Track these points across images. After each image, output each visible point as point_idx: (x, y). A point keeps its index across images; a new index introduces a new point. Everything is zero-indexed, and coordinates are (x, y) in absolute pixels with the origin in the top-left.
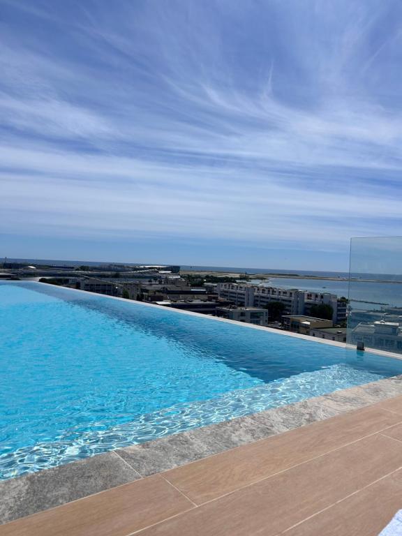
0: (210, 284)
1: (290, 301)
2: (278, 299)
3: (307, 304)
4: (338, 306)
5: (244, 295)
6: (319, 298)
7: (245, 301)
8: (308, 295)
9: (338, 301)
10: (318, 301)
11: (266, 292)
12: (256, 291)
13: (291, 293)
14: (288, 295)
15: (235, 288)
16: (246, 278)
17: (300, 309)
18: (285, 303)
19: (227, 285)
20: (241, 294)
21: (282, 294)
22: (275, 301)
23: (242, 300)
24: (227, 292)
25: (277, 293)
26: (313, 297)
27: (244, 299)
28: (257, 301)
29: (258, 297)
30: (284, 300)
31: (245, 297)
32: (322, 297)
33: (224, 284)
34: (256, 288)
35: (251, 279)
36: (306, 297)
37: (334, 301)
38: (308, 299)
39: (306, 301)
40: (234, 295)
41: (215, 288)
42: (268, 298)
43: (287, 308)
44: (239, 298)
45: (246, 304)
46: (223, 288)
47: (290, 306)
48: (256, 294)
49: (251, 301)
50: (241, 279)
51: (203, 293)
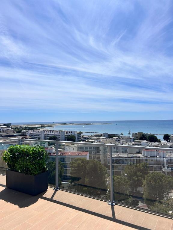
0: (25, 131)
1: (59, 135)
2: (55, 135)
3: (66, 136)
4: (78, 135)
5: (40, 134)
6: (70, 133)
7: (41, 137)
8: (66, 132)
9: (78, 133)
10: (70, 134)
11: (50, 132)
12: (45, 132)
13: (60, 132)
14: (58, 133)
15: (36, 132)
16: (44, 127)
17: (63, 138)
18: (57, 136)
19: (33, 131)
20: (39, 134)
21: (56, 132)
22: (53, 136)
23: (39, 137)
24: (32, 134)
25: (54, 132)
26: (68, 133)
27: (40, 136)
28: (46, 136)
29: (46, 135)
30: (57, 135)
31: (41, 135)
32: (71, 132)
33: (31, 130)
34: (45, 131)
35: (46, 127)
36: (65, 133)
37: (76, 133)
38: (66, 133)
39: (65, 134)
40: (36, 135)
41: (27, 133)
42: (50, 135)
43: (58, 138)
44: (38, 136)
45: (41, 138)
46: (31, 132)
47: (59, 137)
48: (45, 133)
49: (43, 137)
50: (41, 127)
51: (20, 135)
